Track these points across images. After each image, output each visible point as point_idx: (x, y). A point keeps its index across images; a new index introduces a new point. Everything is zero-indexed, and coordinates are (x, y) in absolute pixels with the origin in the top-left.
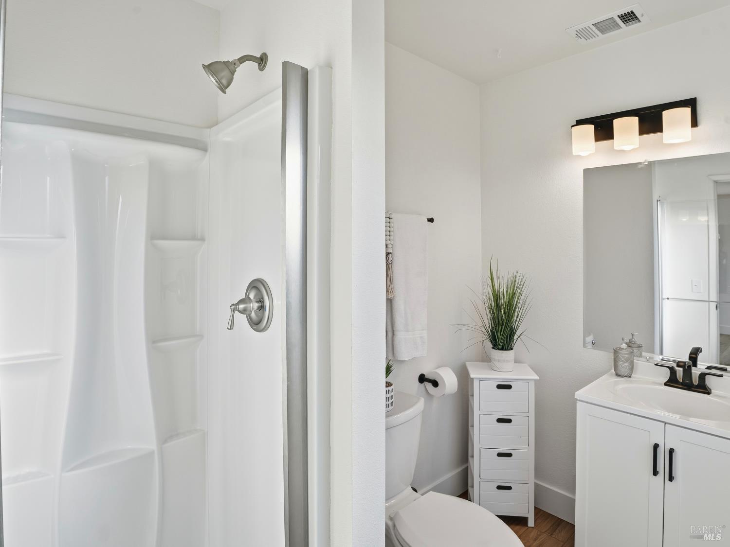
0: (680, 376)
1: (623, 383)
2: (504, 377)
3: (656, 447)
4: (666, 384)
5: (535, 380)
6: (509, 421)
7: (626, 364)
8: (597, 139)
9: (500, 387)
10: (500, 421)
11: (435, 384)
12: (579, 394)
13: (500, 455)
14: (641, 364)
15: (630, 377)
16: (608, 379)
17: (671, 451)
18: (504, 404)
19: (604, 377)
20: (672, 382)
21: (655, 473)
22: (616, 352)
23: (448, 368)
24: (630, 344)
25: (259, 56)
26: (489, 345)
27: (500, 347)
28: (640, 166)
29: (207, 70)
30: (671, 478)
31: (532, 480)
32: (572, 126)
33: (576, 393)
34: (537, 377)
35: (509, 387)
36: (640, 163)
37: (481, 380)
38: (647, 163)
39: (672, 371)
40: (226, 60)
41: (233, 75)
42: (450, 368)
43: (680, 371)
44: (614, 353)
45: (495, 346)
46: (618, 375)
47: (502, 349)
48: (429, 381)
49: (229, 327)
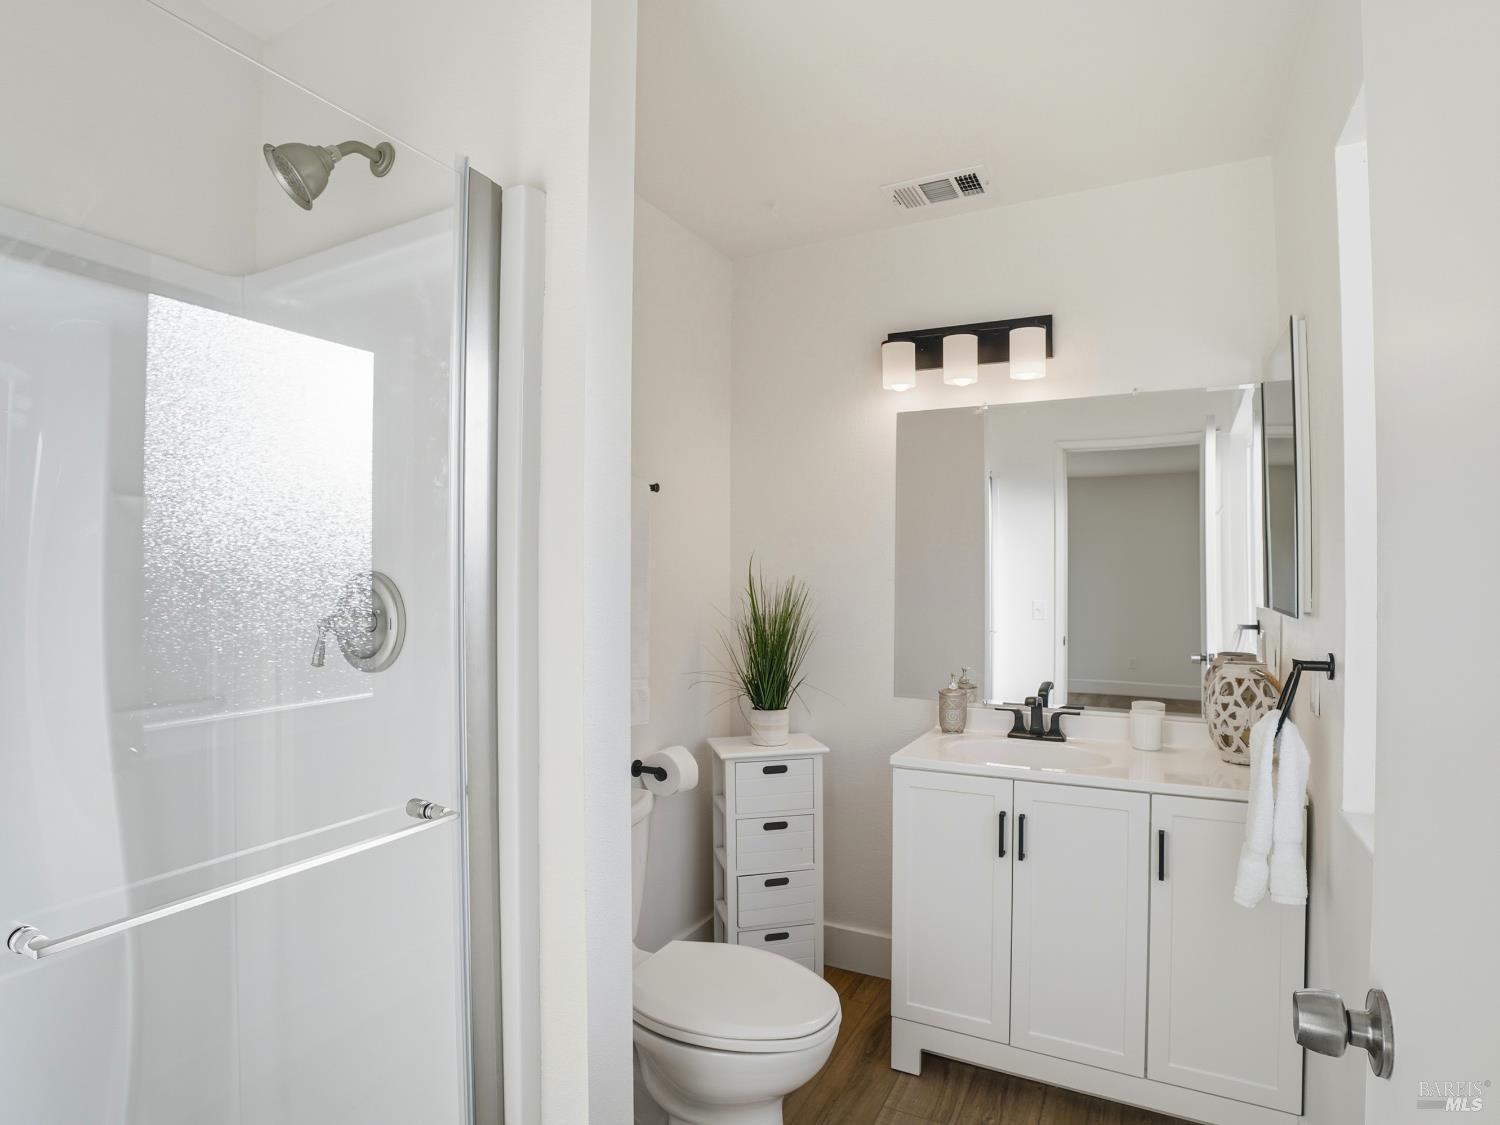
0: (1027, 724)
1: (952, 743)
2: (773, 752)
3: (1002, 815)
4: (1010, 736)
5: (824, 754)
6: (783, 825)
7: (957, 712)
8: (920, 366)
9: (768, 770)
10: (768, 827)
11: (661, 774)
12: (896, 759)
13: (769, 883)
14: (975, 711)
15: (962, 732)
16: (933, 739)
17: (1022, 818)
18: (775, 798)
19: (925, 736)
20: (1018, 731)
21: (1002, 853)
22: (942, 695)
23: (682, 748)
24: (962, 685)
25: (374, 146)
26: (747, 702)
27: (767, 706)
28: (978, 412)
29: (270, 156)
30: (1021, 857)
31: (820, 923)
32: (884, 343)
33: (892, 756)
34: (827, 749)
35: (782, 769)
36: (978, 408)
37: (737, 761)
38: (986, 408)
39: (1018, 715)
40: (315, 145)
41: (328, 174)
42: (685, 746)
43: (1027, 712)
44: (940, 698)
45: (759, 704)
46: (945, 731)
47: (771, 708)
48: (649, 770)
49: (316, 662)
